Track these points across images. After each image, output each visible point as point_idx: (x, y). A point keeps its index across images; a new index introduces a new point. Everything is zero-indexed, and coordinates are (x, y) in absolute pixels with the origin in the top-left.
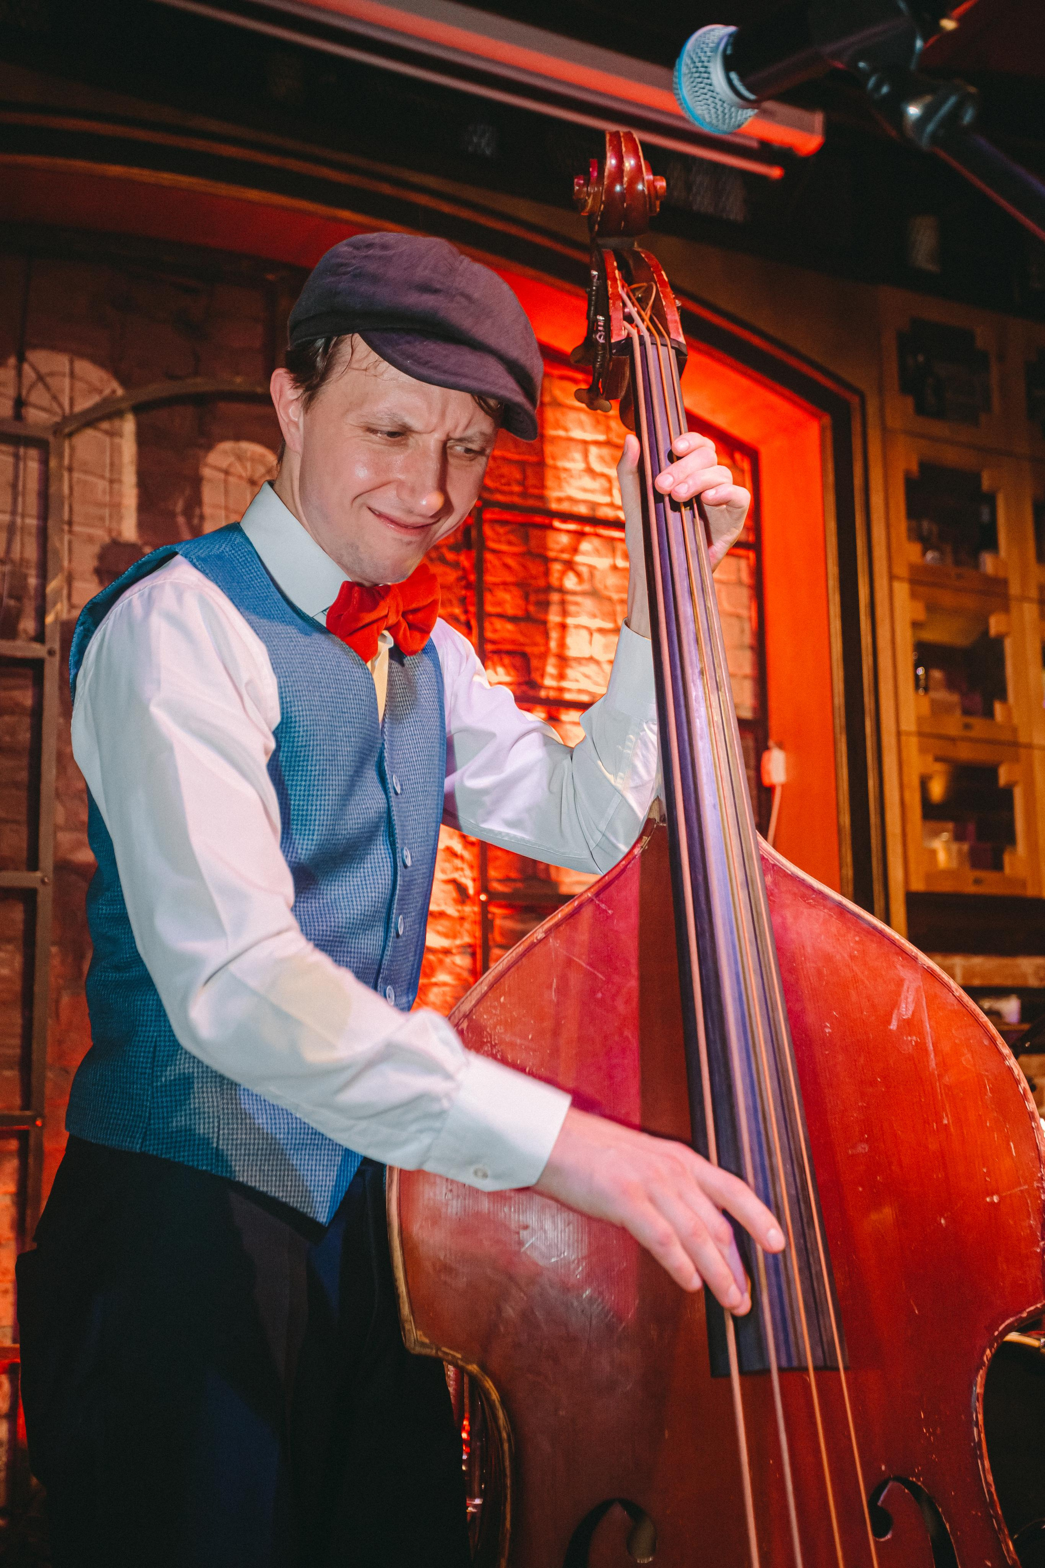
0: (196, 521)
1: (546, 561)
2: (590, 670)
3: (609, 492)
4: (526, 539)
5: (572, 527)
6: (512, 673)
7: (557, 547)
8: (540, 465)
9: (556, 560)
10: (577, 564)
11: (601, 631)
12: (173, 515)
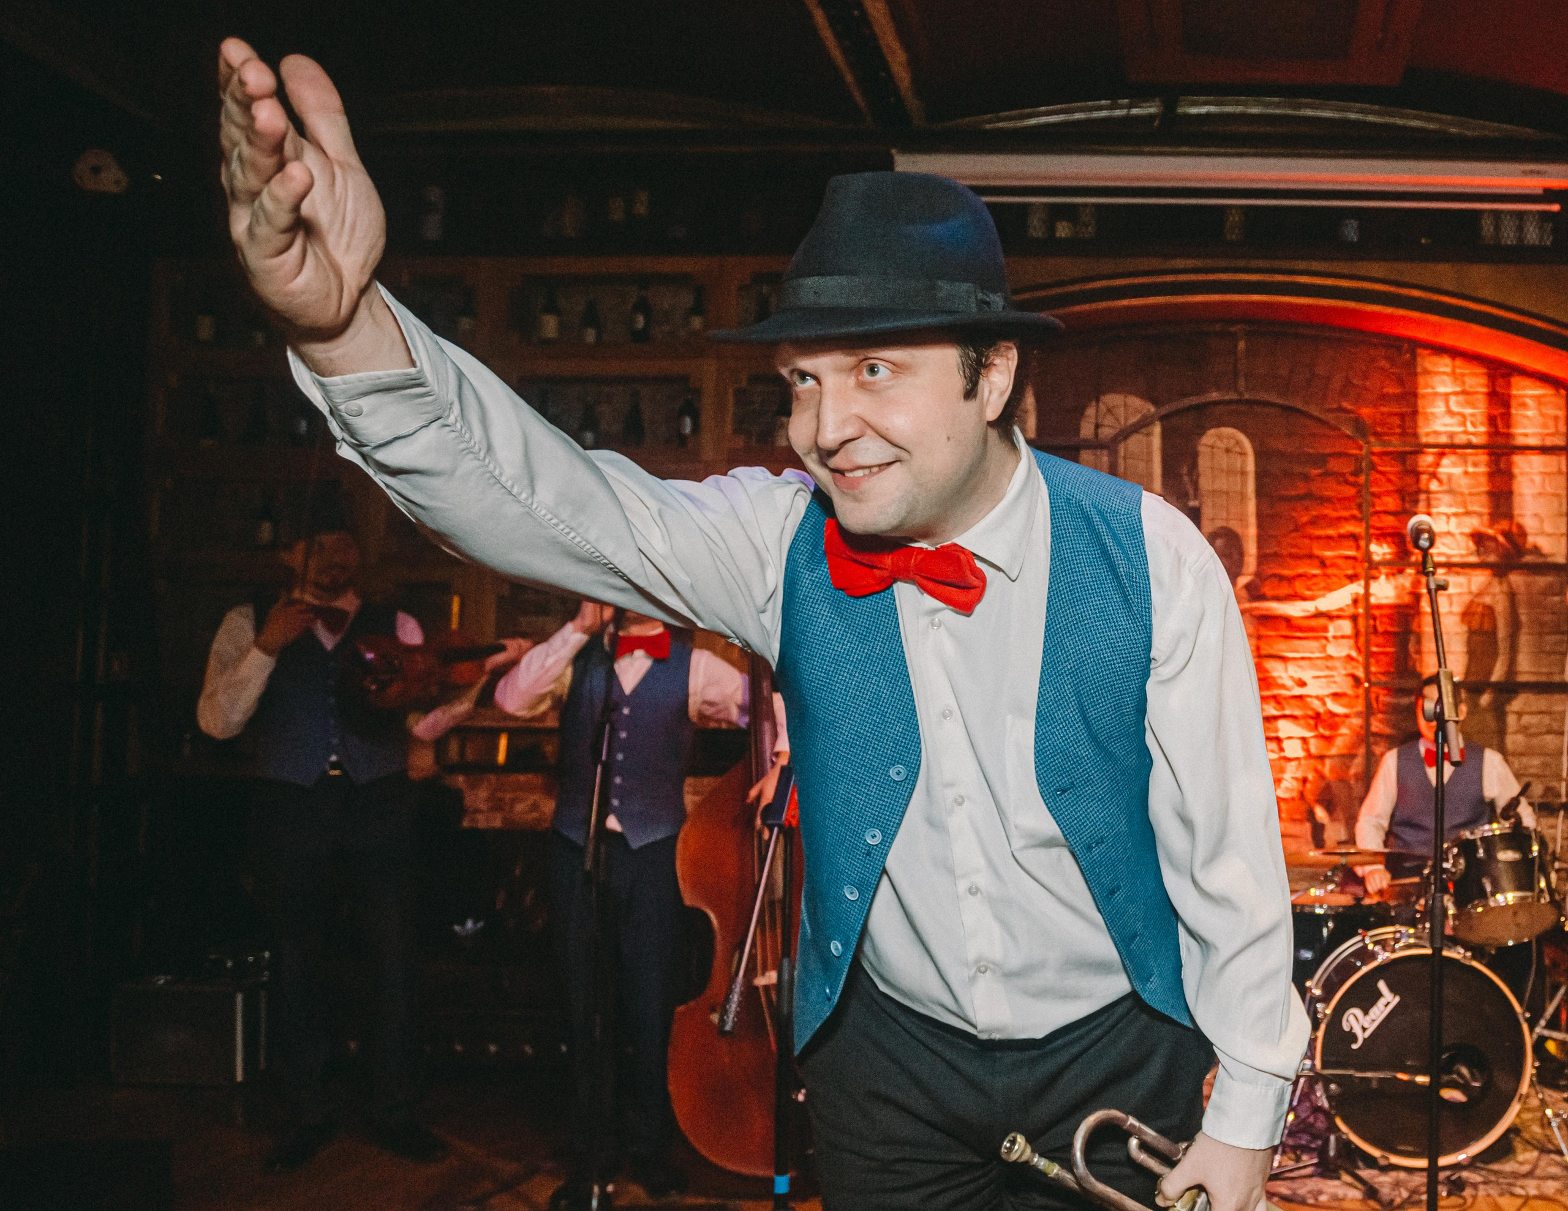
0: (1194, 477)
1: (1417, 474)
2: (1447, 540)
3: (1464, 425)
4: (1404, 463)
5: (1435, 450)
6: (1393, 546)
7: (1426, 464)
8: (1415, 413)
9: (1424, 473)
10: (1440, 473)
11: (1456, 515)
12: (1181, 476)
